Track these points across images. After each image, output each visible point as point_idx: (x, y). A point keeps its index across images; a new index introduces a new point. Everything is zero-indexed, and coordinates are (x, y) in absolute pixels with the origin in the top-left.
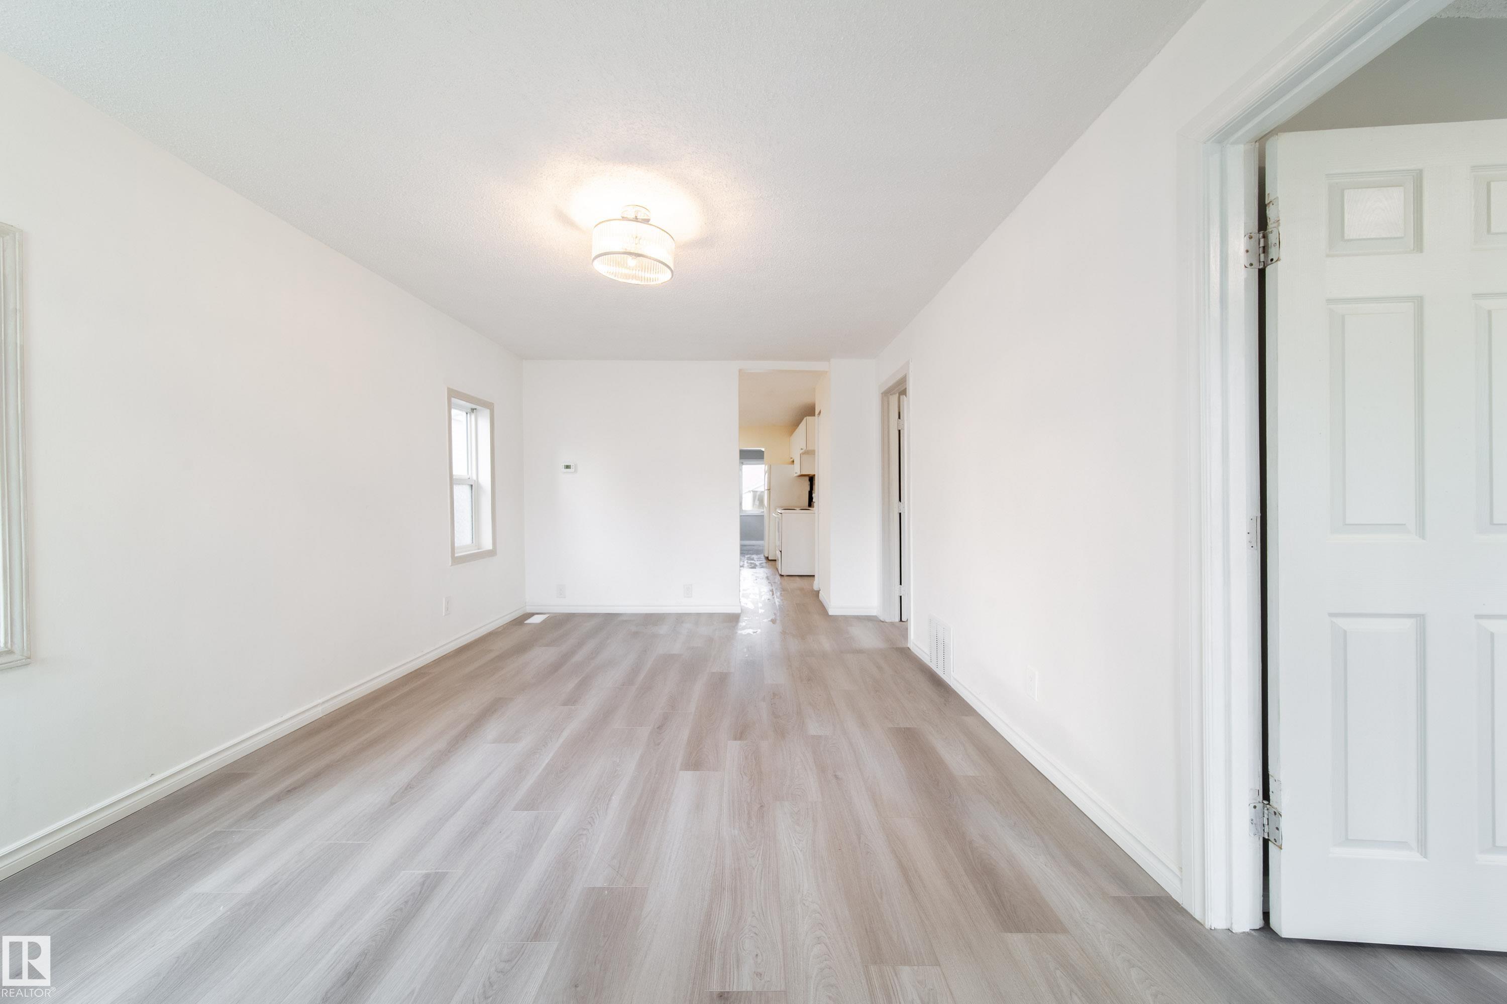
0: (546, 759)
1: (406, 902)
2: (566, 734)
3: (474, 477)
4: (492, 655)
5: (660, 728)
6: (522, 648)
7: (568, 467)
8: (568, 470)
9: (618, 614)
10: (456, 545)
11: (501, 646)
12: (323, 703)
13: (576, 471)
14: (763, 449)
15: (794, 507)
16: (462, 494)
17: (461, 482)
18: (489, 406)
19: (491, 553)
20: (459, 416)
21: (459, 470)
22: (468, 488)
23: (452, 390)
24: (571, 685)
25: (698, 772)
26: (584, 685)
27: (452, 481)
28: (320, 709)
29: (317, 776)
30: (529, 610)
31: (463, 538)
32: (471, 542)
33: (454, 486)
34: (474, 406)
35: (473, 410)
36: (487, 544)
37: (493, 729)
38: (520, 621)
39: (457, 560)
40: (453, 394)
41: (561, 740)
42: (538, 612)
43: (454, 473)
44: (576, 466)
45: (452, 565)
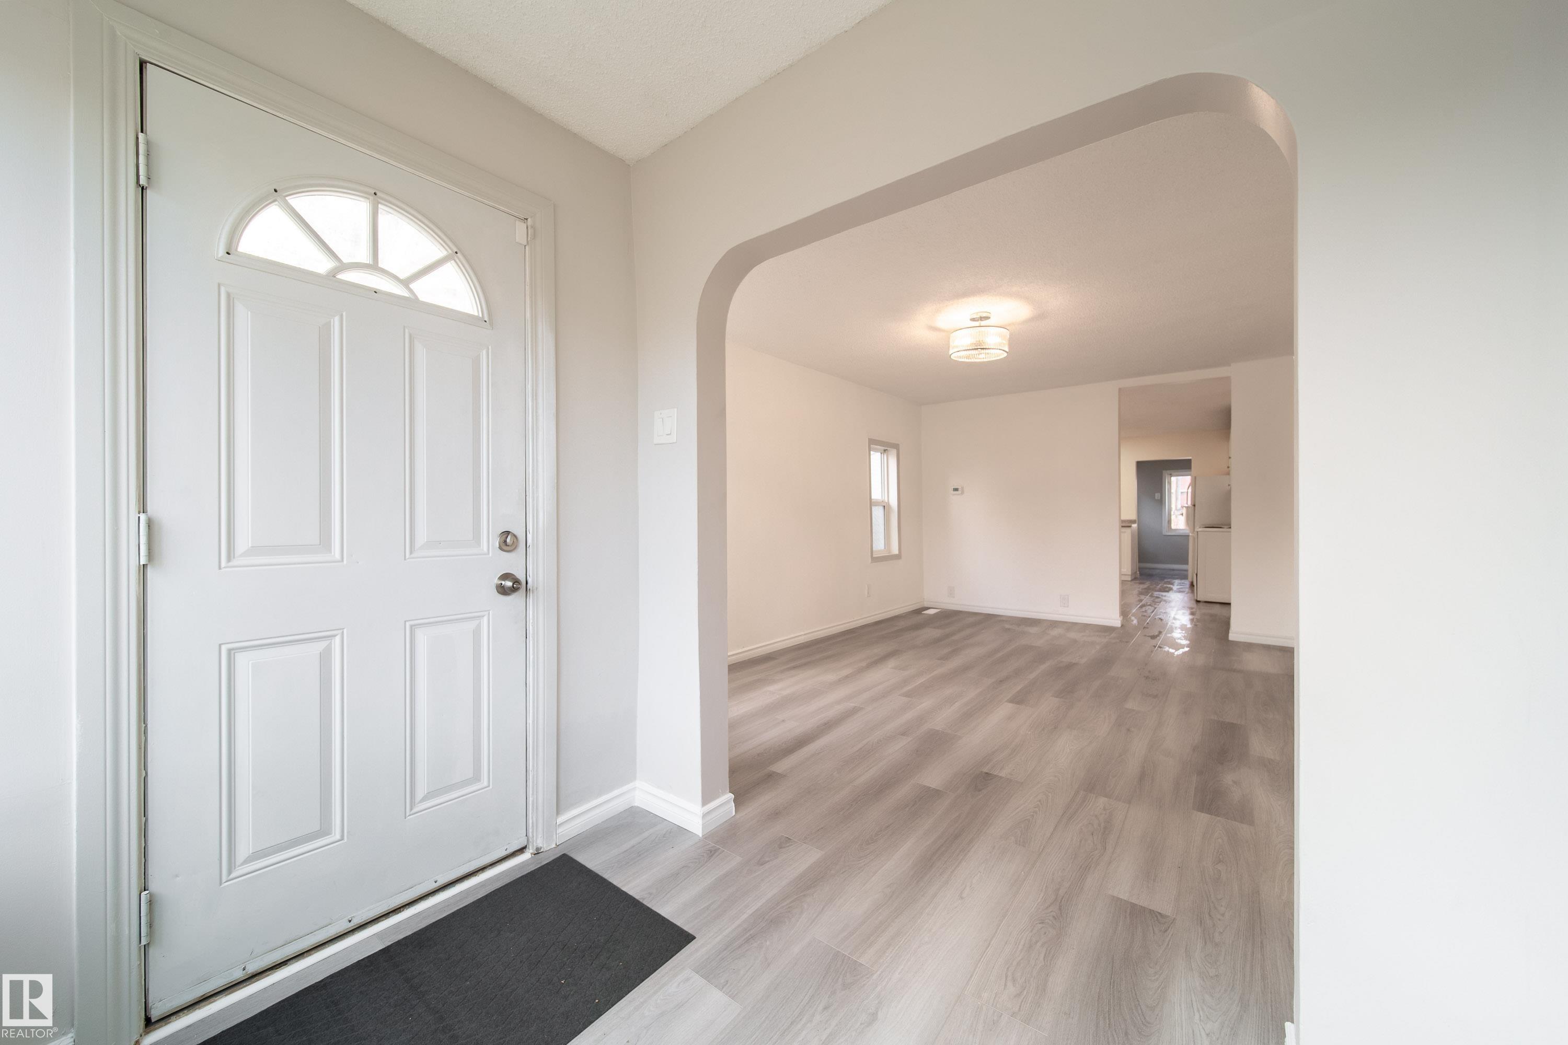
0: (922, 680)
1: (847, 712)
2: (935, 673)
3: (887, 501)
4: (896, 628)
5: (1001, 682)
6: (917, 627)
7: (956, 490)
8: (956, 492)
9: (997, 615)
10: (874, 549)
11: (902, 624)
12: (805, 634)
13: (963, 493)
14: (1190, 458)
15: (1220, 525)
16: (878, 513)
17: (877, 503)
18: (896, 446)
19: (898, 557)
20: (876, 457)
21: (876, 494)
22: (881, 509)
23: (871, 439)
24: (946, 651)
25: (1018, 705)
26: (955, 652)
27: (872, 503)
28: (803, 637)
29: (805, 664)
30: (926, 605)
31: (879, 545)
32: (884, 548)
33: (873, 507)
34: (886, 448)
35: (885, 450)
36: (895, 550)
37: (892, 663)
38: (919, 611)
39: (875, 560)
40: (873, 443)
41: (932, 674)
42: (931, 607)
43: (873, 497)
44: (962, 488)
45: (871, 563)
